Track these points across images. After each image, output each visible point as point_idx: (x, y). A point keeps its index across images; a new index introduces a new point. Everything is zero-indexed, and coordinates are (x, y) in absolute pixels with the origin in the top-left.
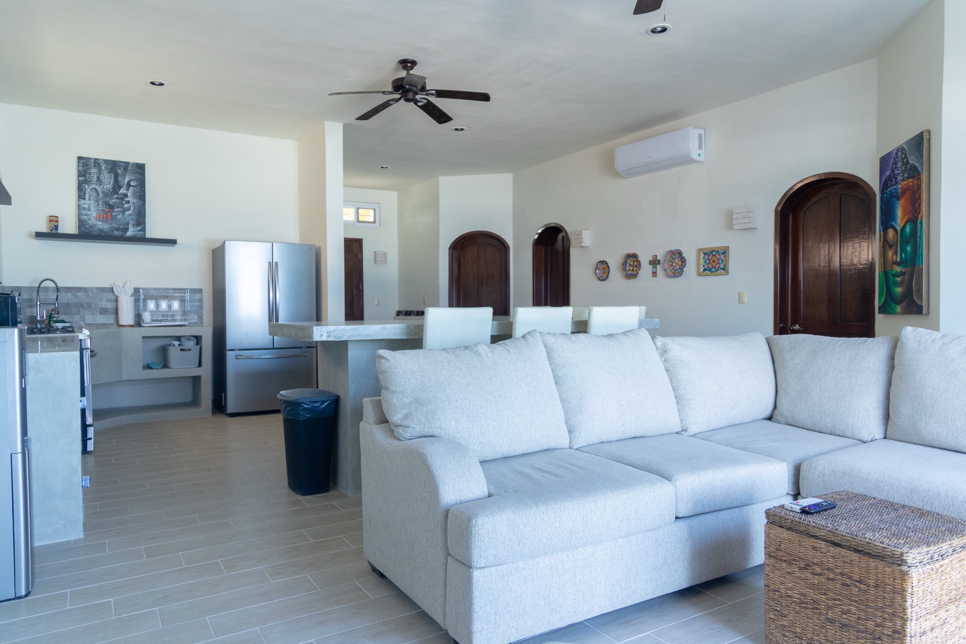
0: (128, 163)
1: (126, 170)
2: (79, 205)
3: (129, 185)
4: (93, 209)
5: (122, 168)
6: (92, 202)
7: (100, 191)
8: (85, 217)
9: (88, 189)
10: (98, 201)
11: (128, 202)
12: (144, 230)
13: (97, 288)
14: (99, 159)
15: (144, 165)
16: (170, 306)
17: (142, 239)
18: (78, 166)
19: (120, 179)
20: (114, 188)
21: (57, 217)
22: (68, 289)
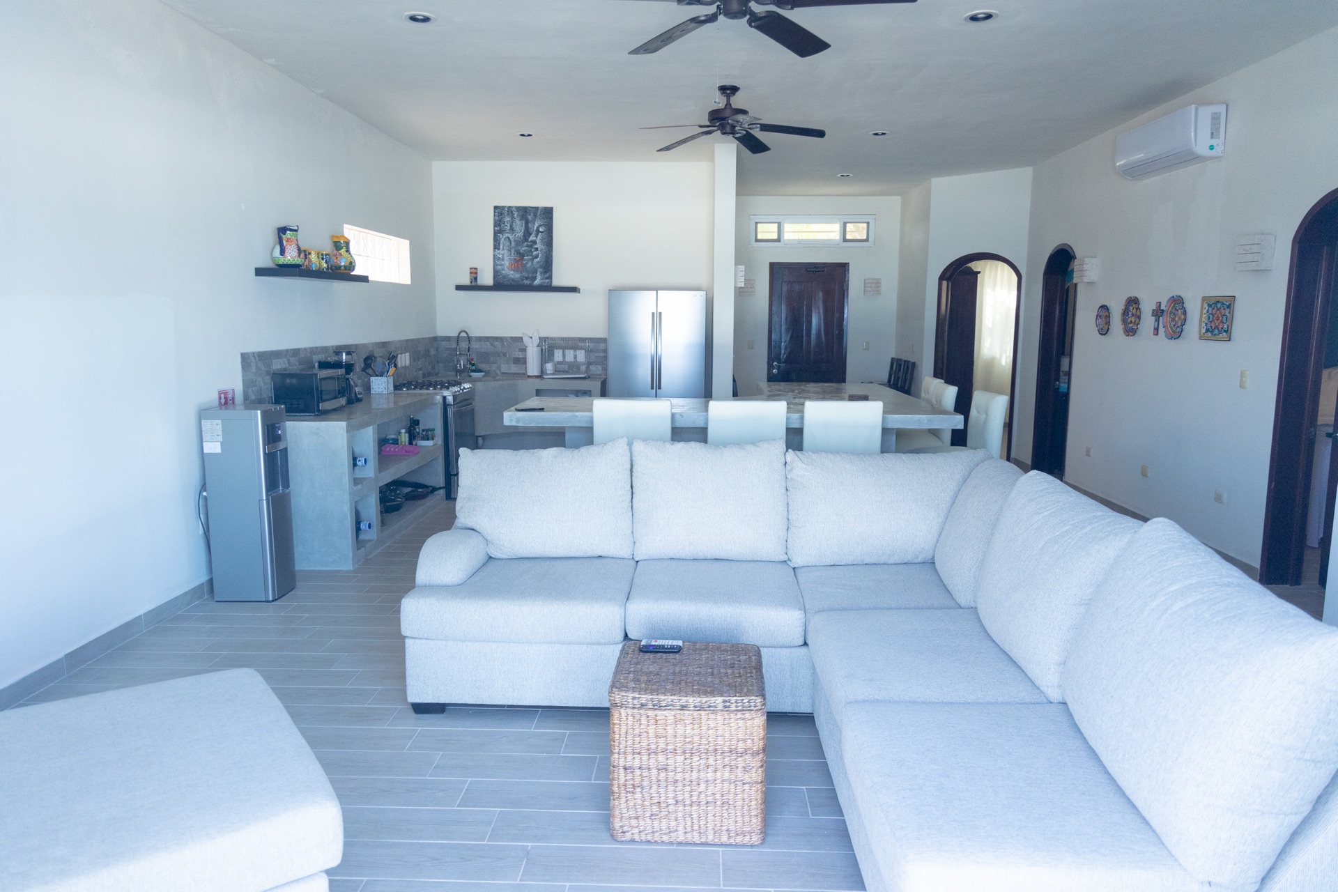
0: (537, 208)
1: (535, 216)
2: (494, 256)
3: (538, 231)
4: (506, 258)
5: (532, 214)
6: (506, 252)
7: (512, 240)
8: (500, 267)
9: (502, 237)
10: (510, 250)
11: (537, 249)
12: (550, 277)
13: (512, 338)
14: (512, 207)
15: (552, 208)
16: (575, 357)
17: (548, 288)
18: (495, 216)
19: (530, 225)
20: (524, 236)
21: (476, 269)
22: (480, 339)
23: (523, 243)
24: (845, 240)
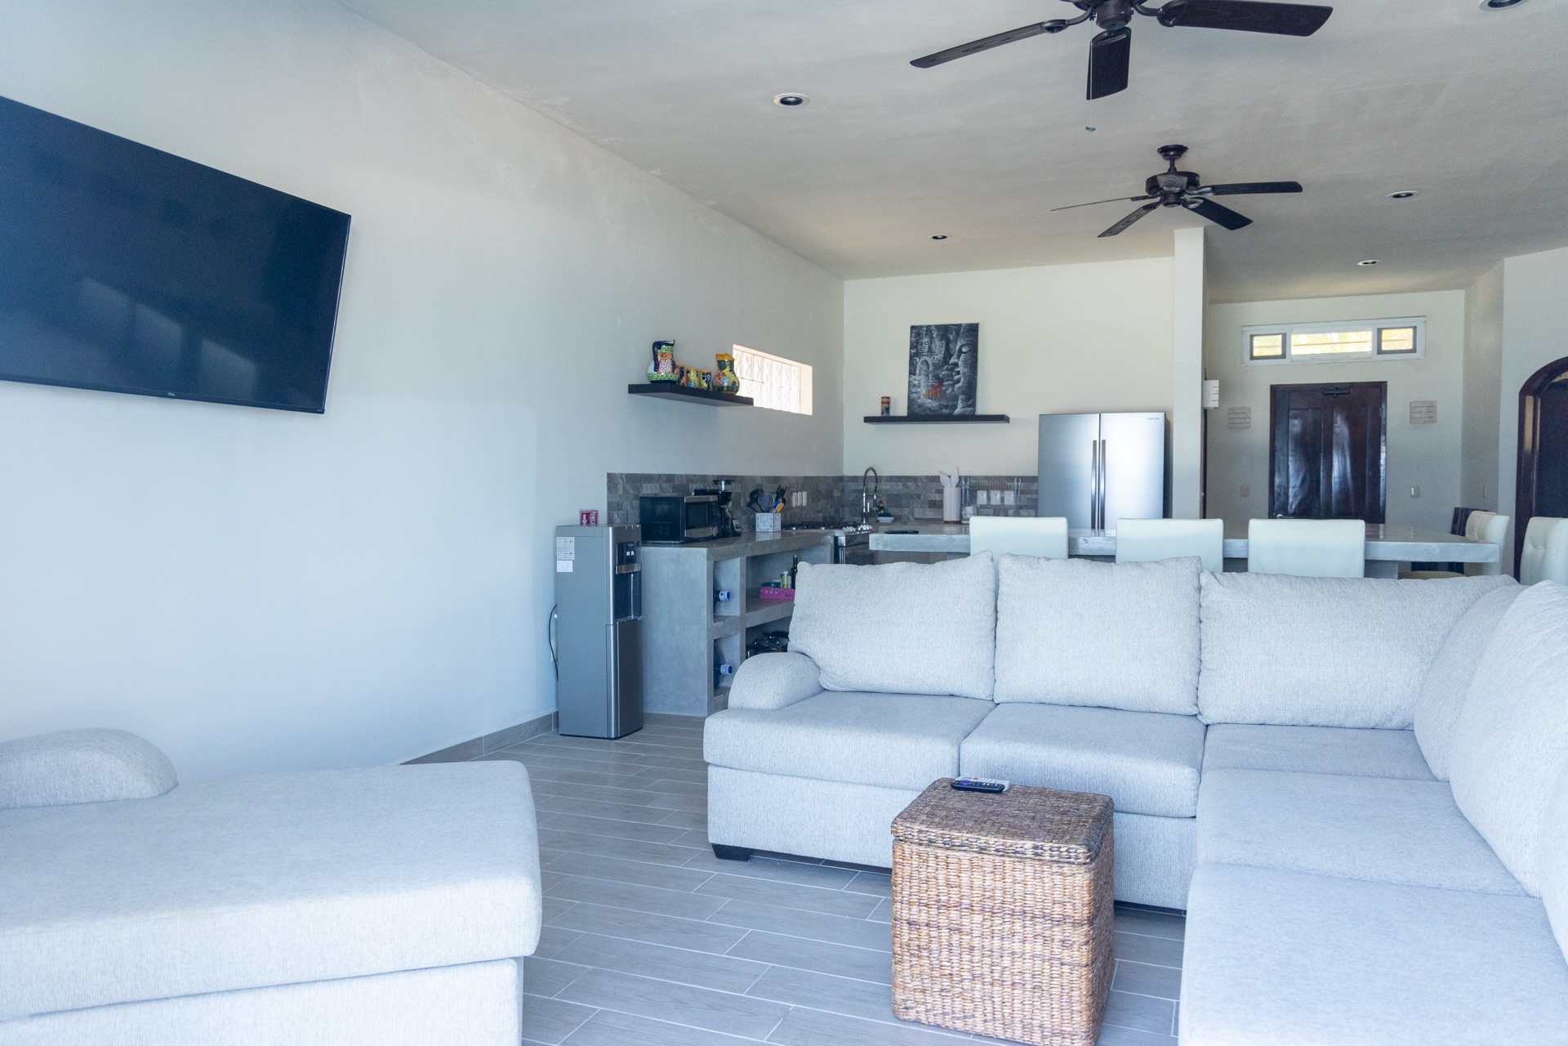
0: (959, 326)
1: (958, 334)
2: (909, 382)
3: (960, 352)
4: (922, 385)
5: (954, 332)
6: (923, 377)
7: (930, 363)
8: (915, 395)
9: (919, 361)
10: (927, 375)
11: (958, 373)
12: (973, 405)
13: (927, 477)
14: (931, 326)
15: (978, 325)
16: (1002, 499)
17: (971, 417)
18: (911, 337)
19: (951, 346)
20: (944, 358)
21: (888, 398)
22: (891, 479)
23: (943, 366)
24: (1380, 352)
